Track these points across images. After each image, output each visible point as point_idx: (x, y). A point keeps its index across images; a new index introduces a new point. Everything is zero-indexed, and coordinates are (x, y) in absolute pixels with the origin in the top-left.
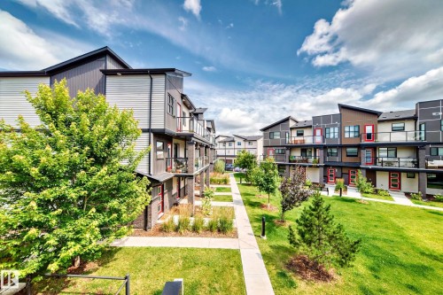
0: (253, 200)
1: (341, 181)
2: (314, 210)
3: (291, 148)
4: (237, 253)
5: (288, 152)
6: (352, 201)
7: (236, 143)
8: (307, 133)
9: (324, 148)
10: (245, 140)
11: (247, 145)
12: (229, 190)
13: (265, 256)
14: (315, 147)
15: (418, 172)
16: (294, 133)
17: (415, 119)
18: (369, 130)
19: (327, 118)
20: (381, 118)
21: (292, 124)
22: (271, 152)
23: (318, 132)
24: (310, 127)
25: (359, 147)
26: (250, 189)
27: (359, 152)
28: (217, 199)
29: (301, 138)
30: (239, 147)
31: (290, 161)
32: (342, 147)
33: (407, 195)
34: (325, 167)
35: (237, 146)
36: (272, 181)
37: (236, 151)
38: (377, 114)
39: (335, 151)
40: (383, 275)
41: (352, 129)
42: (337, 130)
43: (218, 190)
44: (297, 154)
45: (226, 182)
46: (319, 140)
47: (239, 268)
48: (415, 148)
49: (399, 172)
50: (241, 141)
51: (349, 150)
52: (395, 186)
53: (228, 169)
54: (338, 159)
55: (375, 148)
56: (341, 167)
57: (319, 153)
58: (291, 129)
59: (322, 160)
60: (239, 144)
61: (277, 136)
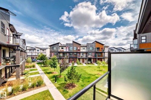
0: (48, 71)
1: (73, 62)
2: (72, 70)
3: (60, 53)
4: (48, 91)
5: (59, 54)
6: (76, 66)
7: (36, 50)
8: (64, 48)
9: (69, 53)
10: (41, 49)
11: (42, 51)
12: (37, 70)
13: (58, 88)
14: (67, 52)
15: (87, 58)
16: (61, 48)
17: (86, 47)
18: (79, 48)
19: (70, 44)
20: (81, 46)
21: (60, 45)
22: (53, 54)
23: (68, 48)
24: (65, 46)
25: (77, 53)
26: (45, 68)
27: (77, 54)
28: (31, 74)
29: (62, 50)
30: (38, 52)
31: (59, 57)
32: (73, 53)
33: (85, 63)
34: (69, 58)
35: (37, 51)
36: (56, 64)
37: (36, 54)
38: (80, 45)
39: (71, 54)
40: (84, 81)
41: (75, 48)
42: (72, 48)
43: (31, 70)
44: (61, 55)
45: (34, 66)
46: (68, 50)
47: (50, 95)
48: (86, 53)
49: (84, 58)
50: (39, 49)
51: (75, 53)
52: (83, 62)
53: (33, 61)
54: (72, 56)
55: (80, 53)
56: (73, 58)
57: (68, 54)
58: (60, 46)
59: (68, 56)
60: (38, 51)
61: (55, 49)
